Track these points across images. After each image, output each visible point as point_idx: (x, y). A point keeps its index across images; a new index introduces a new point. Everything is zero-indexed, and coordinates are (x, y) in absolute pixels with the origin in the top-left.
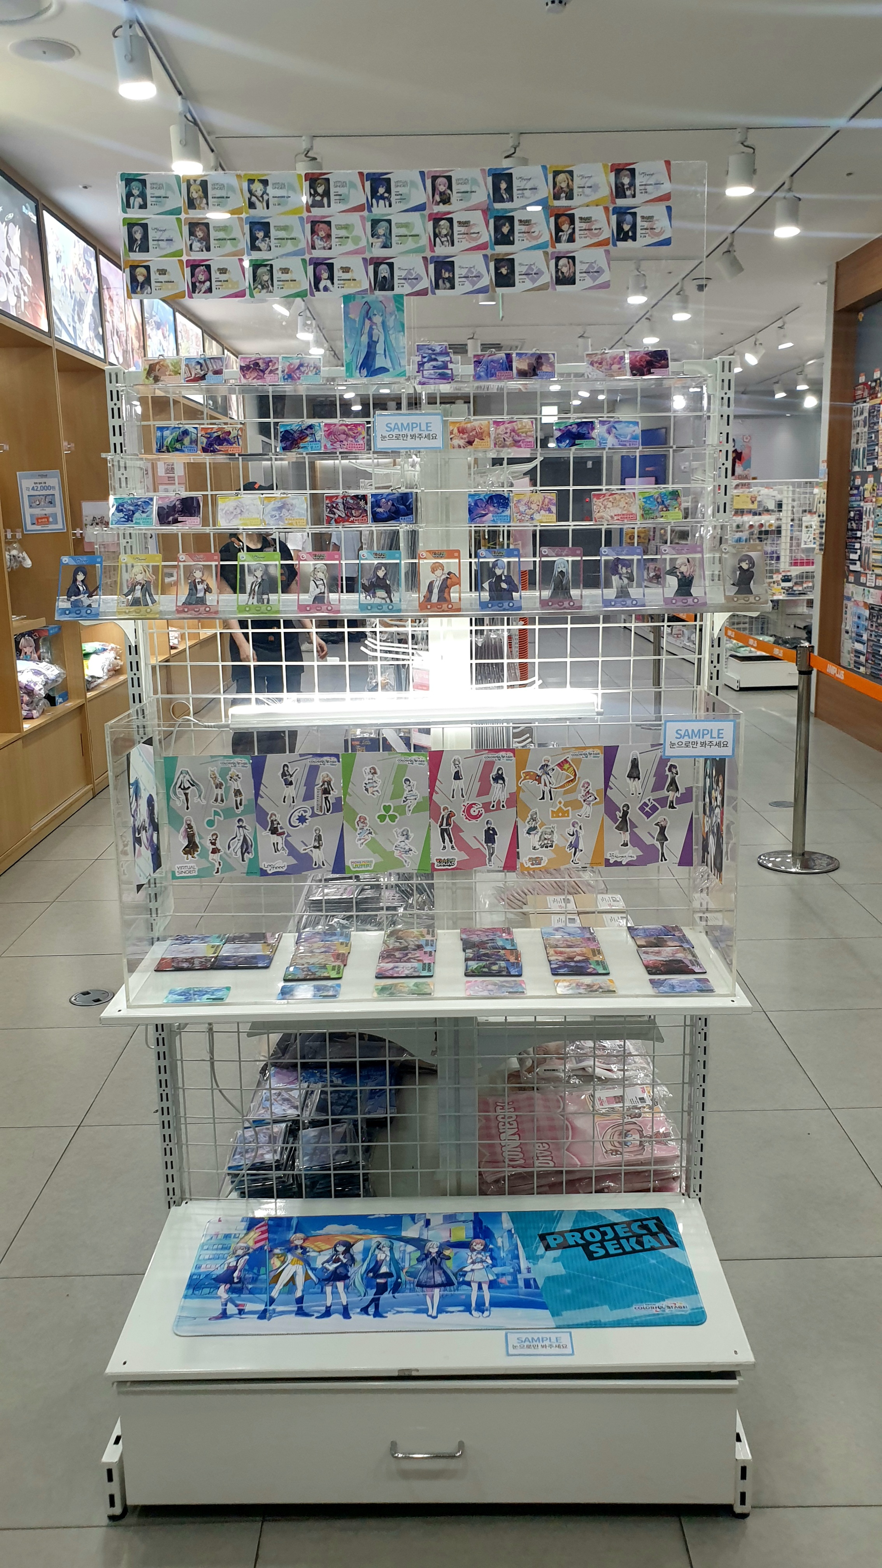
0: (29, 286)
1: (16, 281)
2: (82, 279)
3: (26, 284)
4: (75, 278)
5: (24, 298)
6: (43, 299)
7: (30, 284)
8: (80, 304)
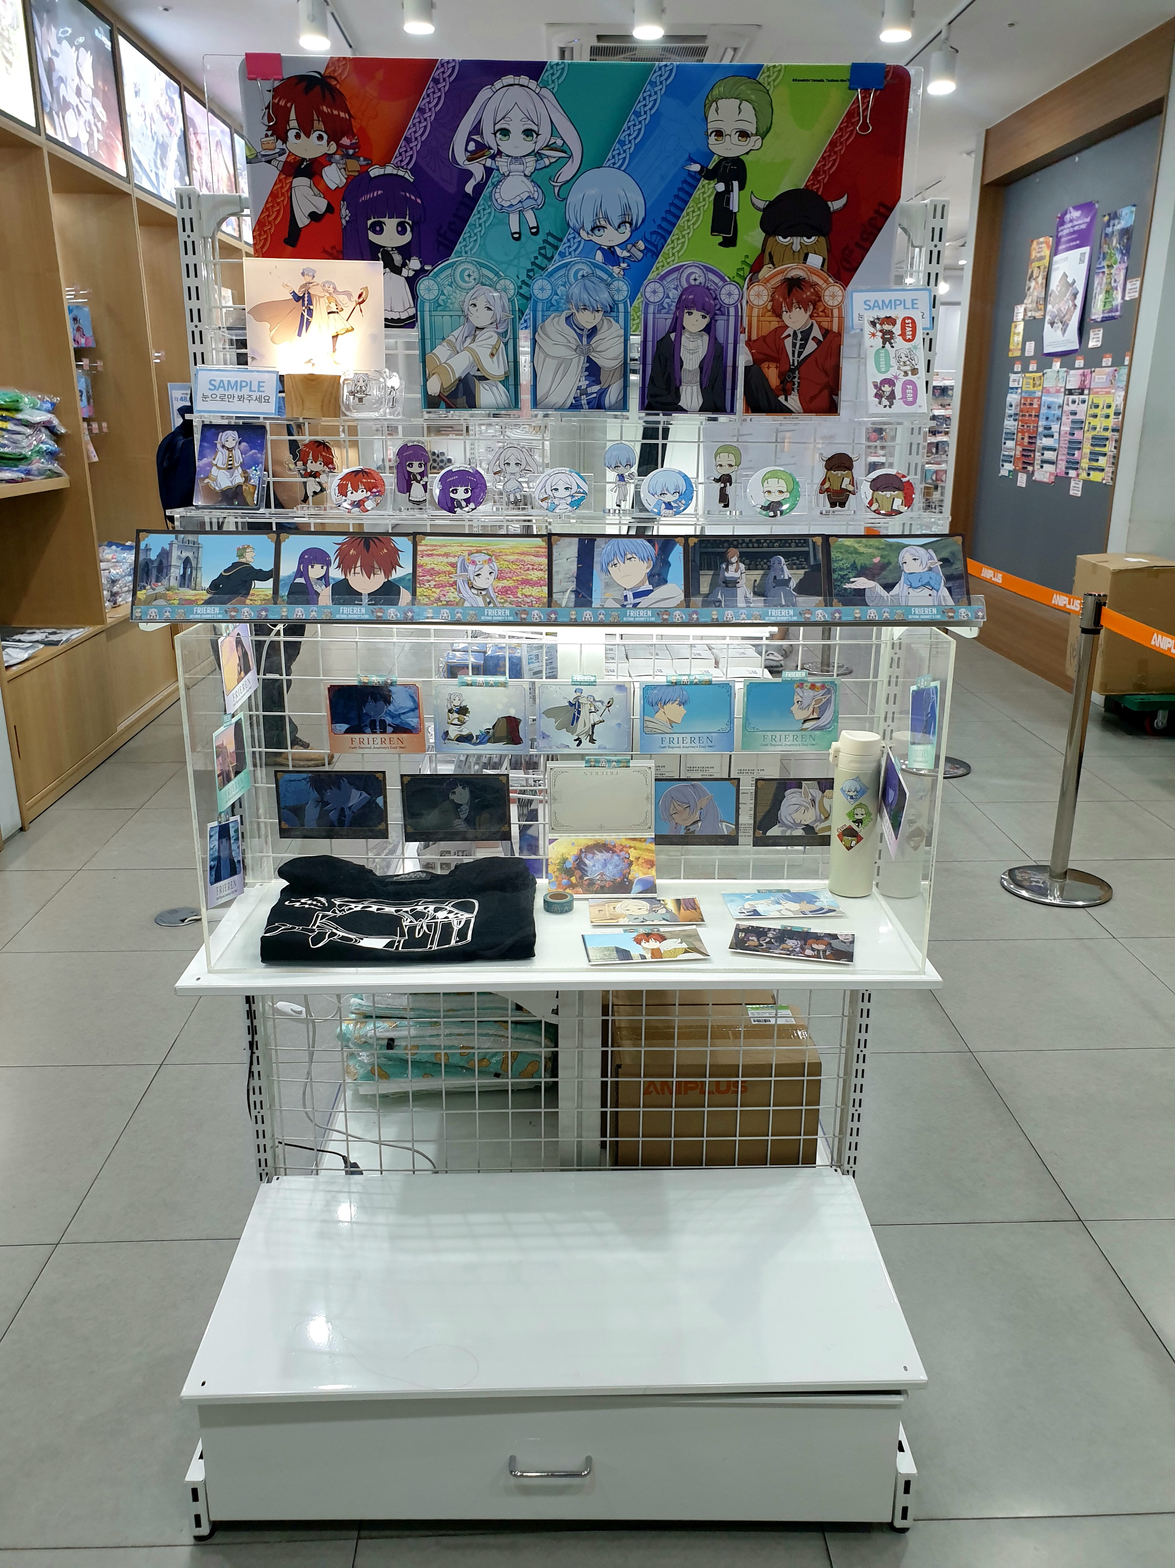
0: (103, 122)
1: (87, 115)
2: (164, 118)
3: (100, 120)
4: (157, 116)
5: (97, 135)
6: (120, 138)
7: (104, 119)
8: (163, 147)
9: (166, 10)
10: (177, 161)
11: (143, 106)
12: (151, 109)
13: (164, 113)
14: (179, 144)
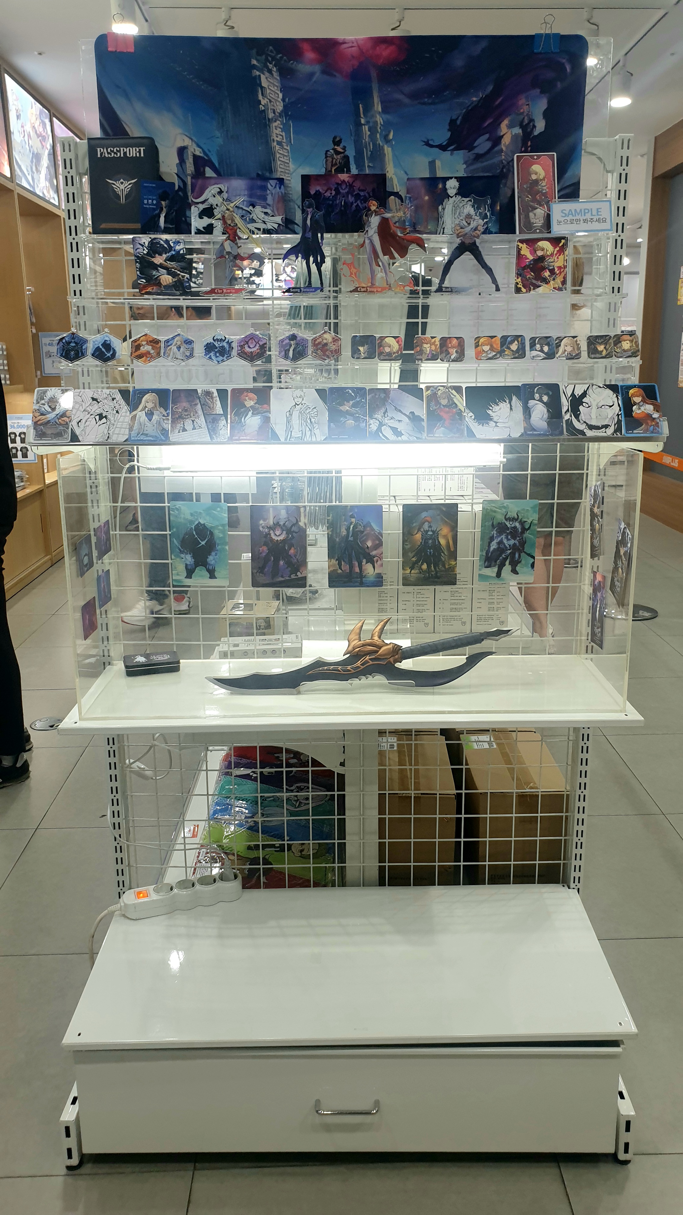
2: (38, 136)
4: (33, 134)
6: (6, 149)
8: (37, 157)
9: (40, 54)
10: (47, 167)
11: (22, 127)
12: (28, 128)
13: (38, 132)
14: (49, 154)
